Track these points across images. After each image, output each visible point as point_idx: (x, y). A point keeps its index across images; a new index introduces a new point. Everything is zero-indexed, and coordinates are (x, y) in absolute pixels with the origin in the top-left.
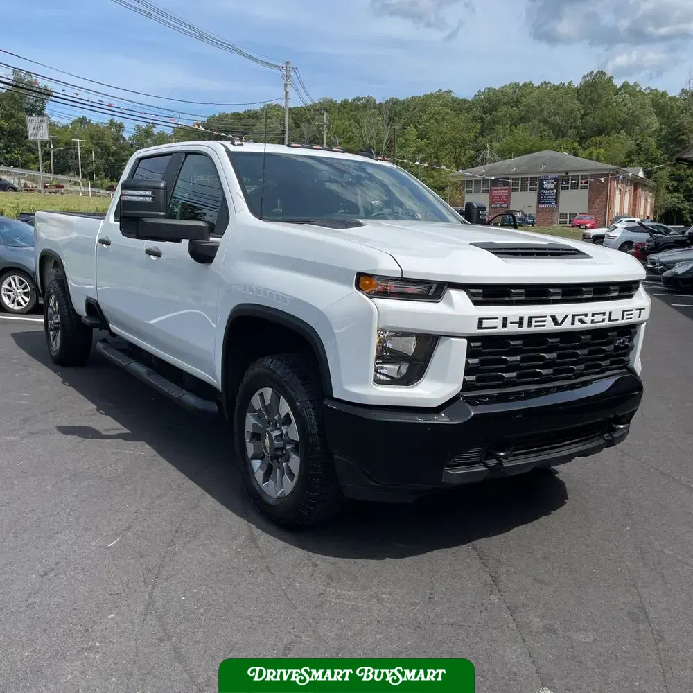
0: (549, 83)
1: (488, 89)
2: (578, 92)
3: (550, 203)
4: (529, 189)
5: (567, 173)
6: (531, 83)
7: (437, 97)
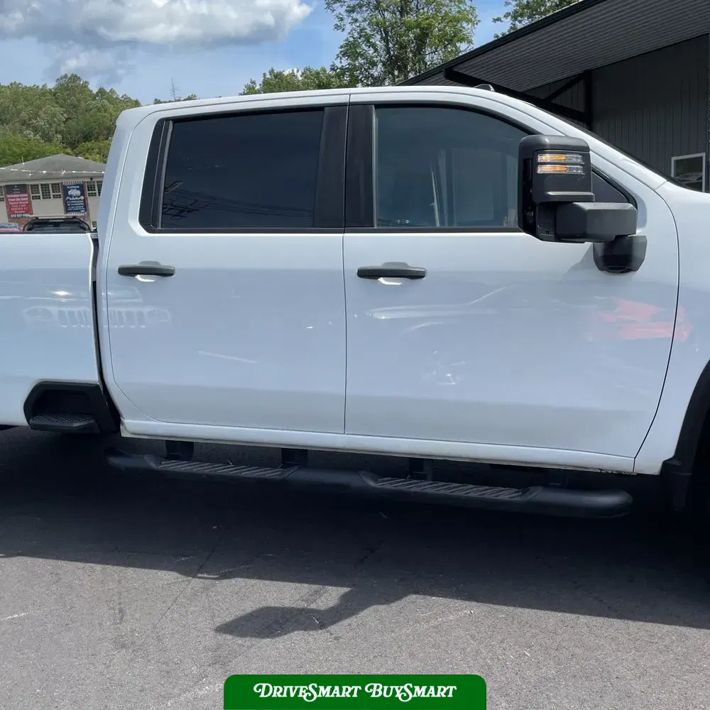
0: (20, 84)
3: (79, 211)
4: (52, 197)
5: (91, 179)
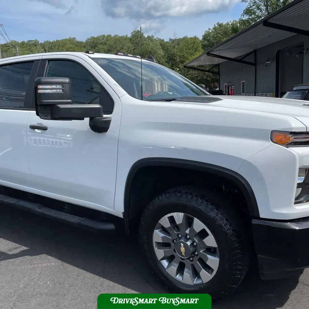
0: (118, 35)
1: (92, 37)
2: (130, 39)
6: (110, 35)
7: (69, 40)
